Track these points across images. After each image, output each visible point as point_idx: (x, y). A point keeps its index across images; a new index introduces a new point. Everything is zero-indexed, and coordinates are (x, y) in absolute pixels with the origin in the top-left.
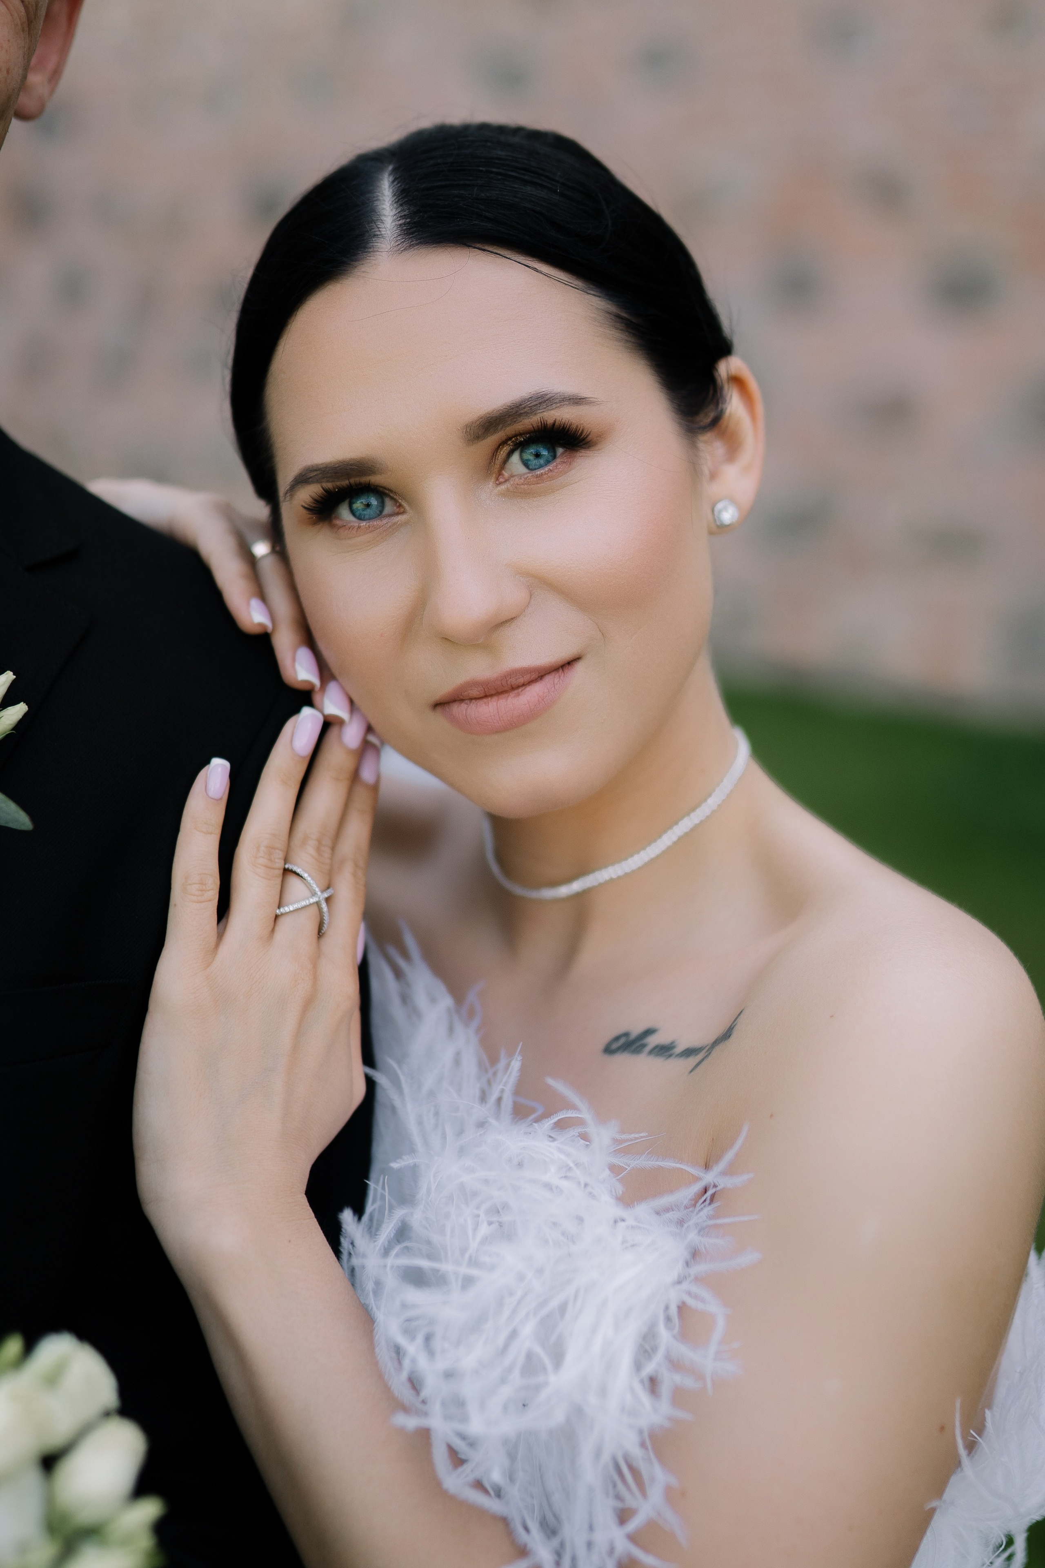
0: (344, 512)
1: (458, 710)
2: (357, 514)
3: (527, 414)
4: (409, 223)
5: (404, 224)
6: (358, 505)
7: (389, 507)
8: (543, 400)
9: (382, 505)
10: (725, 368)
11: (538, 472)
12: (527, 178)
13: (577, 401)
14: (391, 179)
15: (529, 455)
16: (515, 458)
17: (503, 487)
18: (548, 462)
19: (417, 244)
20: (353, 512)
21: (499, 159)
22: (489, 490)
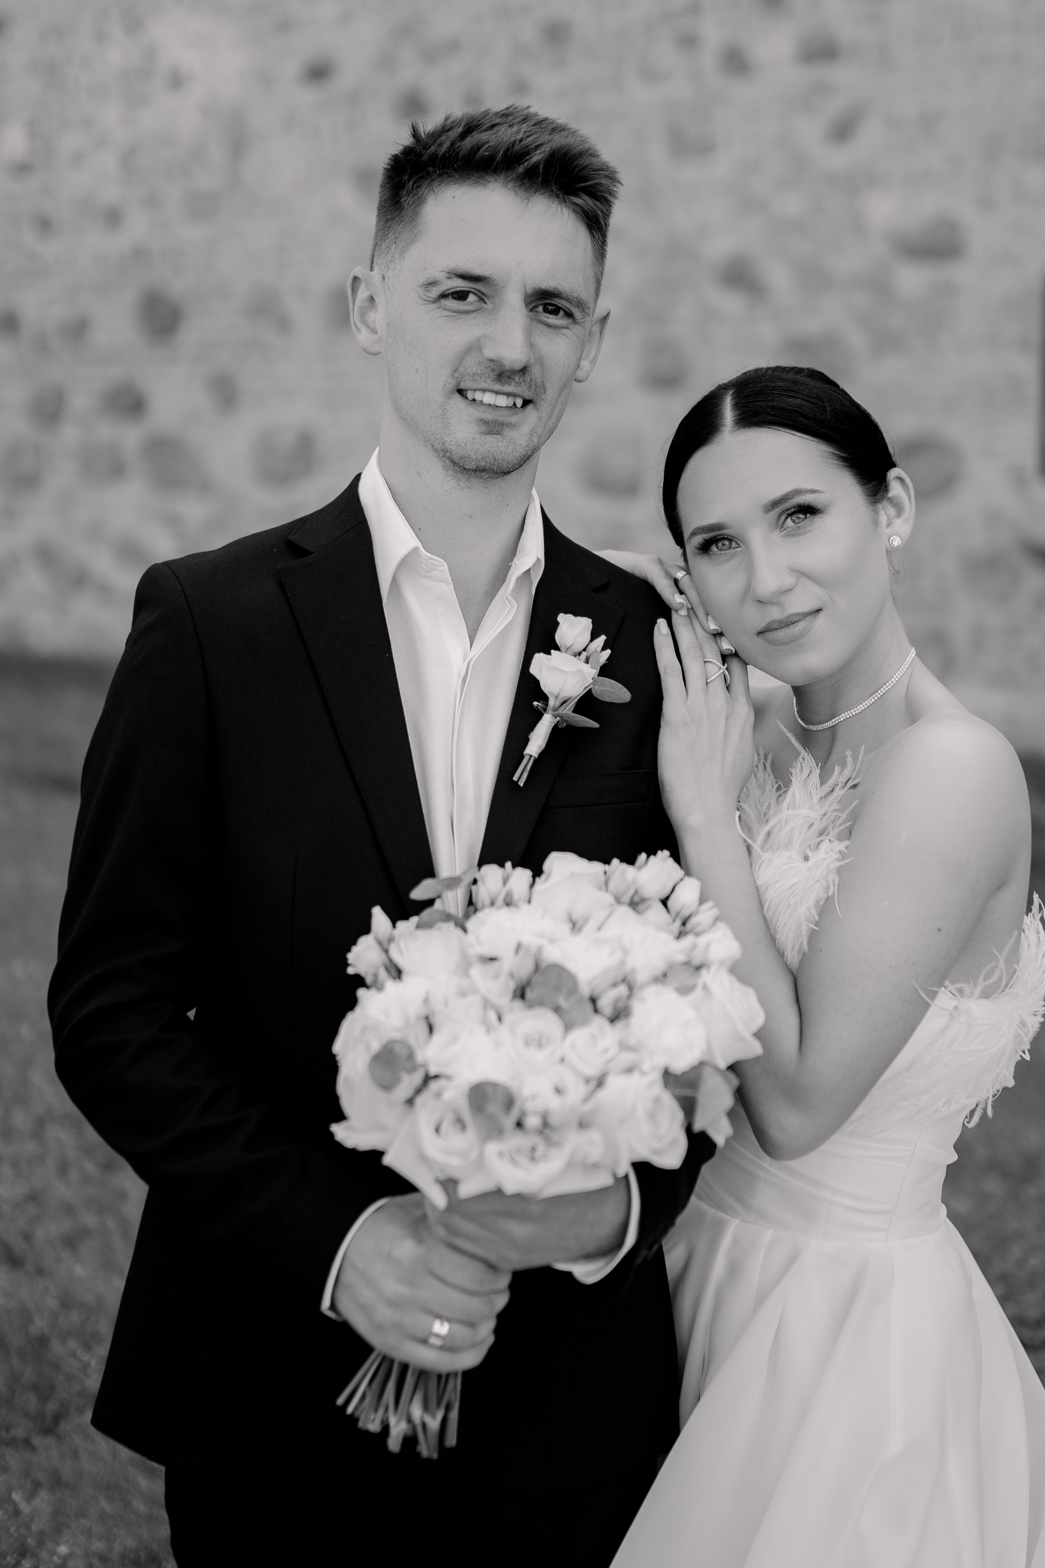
0: (714, 548)
1: (770, 635)
2: (720, 548)
3: (790, 498)
4: (737, 419)
5: (736, 419)
6: (720, 544)
7: (734, 545)
8: (798, 492)
9: (731, 544)
10: (892, 474)
11: (798, 525)
12: (790, 394)
13: (814, 491)
14: (731, 398)
15: (794, 518)
16: (789, 520)
17: (783, 533)
18: (803, 520)
19: (740, 428)
20: (718, 548)
21: (778, 387)
22: (776, 535)
